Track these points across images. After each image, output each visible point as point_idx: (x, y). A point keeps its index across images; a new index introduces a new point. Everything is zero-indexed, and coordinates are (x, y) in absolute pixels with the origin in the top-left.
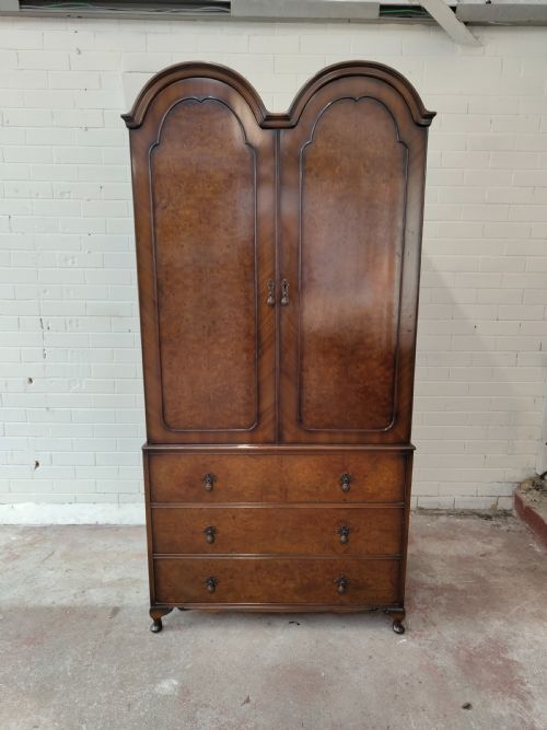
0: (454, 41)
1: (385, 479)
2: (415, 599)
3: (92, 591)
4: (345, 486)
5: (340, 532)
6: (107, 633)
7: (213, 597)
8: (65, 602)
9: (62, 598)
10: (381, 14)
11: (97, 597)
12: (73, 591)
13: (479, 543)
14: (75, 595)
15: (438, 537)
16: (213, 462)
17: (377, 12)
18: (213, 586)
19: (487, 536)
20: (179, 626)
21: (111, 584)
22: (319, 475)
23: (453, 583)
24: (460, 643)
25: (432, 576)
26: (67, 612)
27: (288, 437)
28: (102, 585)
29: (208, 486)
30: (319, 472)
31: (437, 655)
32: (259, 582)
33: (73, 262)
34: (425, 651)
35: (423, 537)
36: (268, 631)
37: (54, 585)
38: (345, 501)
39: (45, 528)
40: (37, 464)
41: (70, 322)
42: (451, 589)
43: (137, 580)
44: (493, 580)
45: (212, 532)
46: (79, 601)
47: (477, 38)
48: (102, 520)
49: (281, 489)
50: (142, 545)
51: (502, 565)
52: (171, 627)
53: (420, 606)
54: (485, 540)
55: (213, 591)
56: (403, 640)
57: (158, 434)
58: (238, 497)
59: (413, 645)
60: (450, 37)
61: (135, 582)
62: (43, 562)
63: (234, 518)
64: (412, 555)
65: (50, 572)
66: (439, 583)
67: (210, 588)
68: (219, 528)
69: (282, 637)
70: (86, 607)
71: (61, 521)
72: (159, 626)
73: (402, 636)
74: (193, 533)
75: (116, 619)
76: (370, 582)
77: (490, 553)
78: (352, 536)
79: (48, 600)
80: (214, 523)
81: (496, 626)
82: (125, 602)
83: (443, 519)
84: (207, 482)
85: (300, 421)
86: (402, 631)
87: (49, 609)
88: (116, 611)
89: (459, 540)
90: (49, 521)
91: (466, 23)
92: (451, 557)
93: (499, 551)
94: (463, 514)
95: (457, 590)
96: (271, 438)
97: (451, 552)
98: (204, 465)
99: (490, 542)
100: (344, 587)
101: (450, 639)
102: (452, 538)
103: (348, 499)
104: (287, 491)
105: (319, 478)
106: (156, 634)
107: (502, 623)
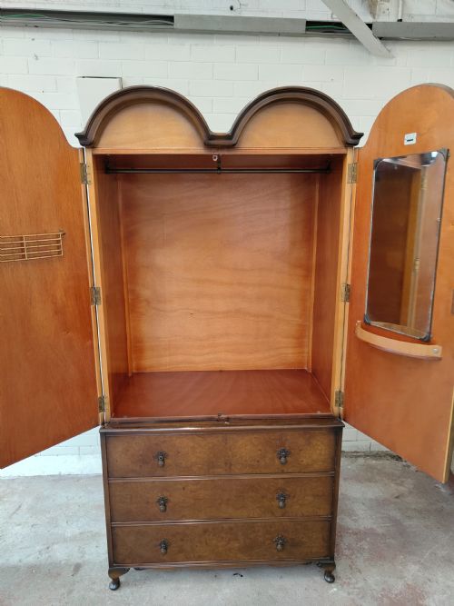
0: (370, 53)
1: (318, 452)
2: (342, 545)
3: (56, 546)
4: (283, 459)
5: (278, 498)
6: (70, 592)
7: (166, 557)
8: (31, 560)
9: (29, 556)
10: (307, 30)
11: (61, 553)
12: (38, 548)
13: (393, 485)
14: (40, 552)
15: (358, 479)
16: (164, 442)
17: (304, 27)
18: (166, 549)
19: (399, 477)
20: (135, 583)
21: (74, 539)
22: (260, 450)
23: (375, 526)
24: (383, 590)
25: (356, 521)
26: (33, 571)
28: (65, 540)
29: (161, 463)
30: (260, 447)
32: (207, 544)
34: (353, 600)
36: (214, 585)
37: (22, 541)
38: (283, 472)
42: (371, 533)
43: (97, 533)
44: (407, 523)
45: (164, 502)
46: (43, 558)
47: (389, 51)
48: (64, 472)
49: (226, 463)
51: (413, 507)
52: (128, 584)
53: (347, 552)
54: (398, 481)
55: (166, 553)
56: (334, 589)
58: (188, 471)
59: (343, 594)
60: (367, 50)
61: (95, 536)
62: (10, 517)
63: (184, 489)
65: (19, 527)
66: (362, 528)
67: (162, 550)
68: (171, 499)
69: (227, 591)
70: (51, 564)
71: (27, 473)
72: (117, 584)
73: (333, 585)
74: (148, 502)
75: (77, 578)
76: (304, 540)
77: (403, 495)
78: (288, 501)
79: (15, 559)
80: (166, 494)
81: (412, 571)
82: (87, 557)
83: (361, 461)
84: (160, 458)
86: (333, 580)
87: (16, 569)
88: (77, 567)
89: (376, 482)
90: (16, 473)
91: (380, 38)
92: (371, 500)
93: (410, 492)
94: (378, 456)
95: (378, 535)
97: (370, 495)
98: (157, 444)
99: (401, 484)
100: (282, 545)
101: (374, 587)
102: (370, 481)
103: (286, 470)
104: (231, 465)
105: (259, 452)
106: (115, 593)
107: (417, 567)
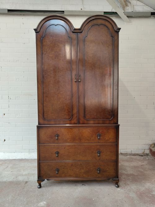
0: (124, 21)
1: (111, 135)
2: (122, 178)
3: (19, 177)
4: (99, 137)
5: (97, 153)
6: (23, 189)
7: (58, 175)
8: (10, 180)
11: (20, 178)
12: (13, 177)
13: (140, 162)
14: (14, 178)
15: (127, 161)
16: (58, 130)
17: (103, 13)
18: (58, 171)
19: (142, 160)
20: (47, 186)
21: (26, 175)
22: (91, 134)
23: (133, 173)
24: (137, 190)
25: (127, 171)
26: (11, 183)
27: (81, 122)
28: (23, 175)
29: (57, 138)
30: (91, 133)
31: (130, 193)
32: (72, 170)
33: (19, 80)
34: (126, 192)
35: (123, 161)
36: (75, 187)
37: (7, 175)
38: (99, 143)
39: (6, 160)
40: (5, 140)
41: (17, 97)
42: (132, 175)
44: (146, 172)
45: (58, 153)
46: (15, 180)
47: (130, 20)
48: (23, 158)
49: (79, 139)
50: (36, 164)
51: (148, 168)
52: (44, 187)
53: (123, 180)
54: (142, 162)
56: (119, 189)
57: (42, 122)
58: (66, 141)
59: (122, 190)
61: (33, 174)
62: (4, 169)
63: (64, 148)
64: (120, 166)
65: (6, 172)
66: (129, 173)
67: (57, 172)
68: (60, 152)
69: (80, 189)
70: (17, 181)
71: (11, 158)
72: (40, 186)
74: (52, 153)
75: (27, 184)
76: (107, 169)
77: (144, 165)
78: (101, 154)
79: (5, 180)
80: (58, 150)
81: (148, 185)
82: (30, 180)
83: (128, 156)
84: (56, 137)
85: (85, 117)
86: (118, 187)
87: (5, 182)
88: (26, 182)
89: (134, 162)
90: (7, 158)
93: (146, 165)
94: (135, 155)
95: (135, 175)
96: (76, 122)
97: (132, 165)
98: (56, 131)
99: (143, 162)
101: (134, 189)
102: (132, 161)
103: (100, 142)
104: (81, 140)
105: (91, 135)
106: (39, 189)
107: (150, 184)
